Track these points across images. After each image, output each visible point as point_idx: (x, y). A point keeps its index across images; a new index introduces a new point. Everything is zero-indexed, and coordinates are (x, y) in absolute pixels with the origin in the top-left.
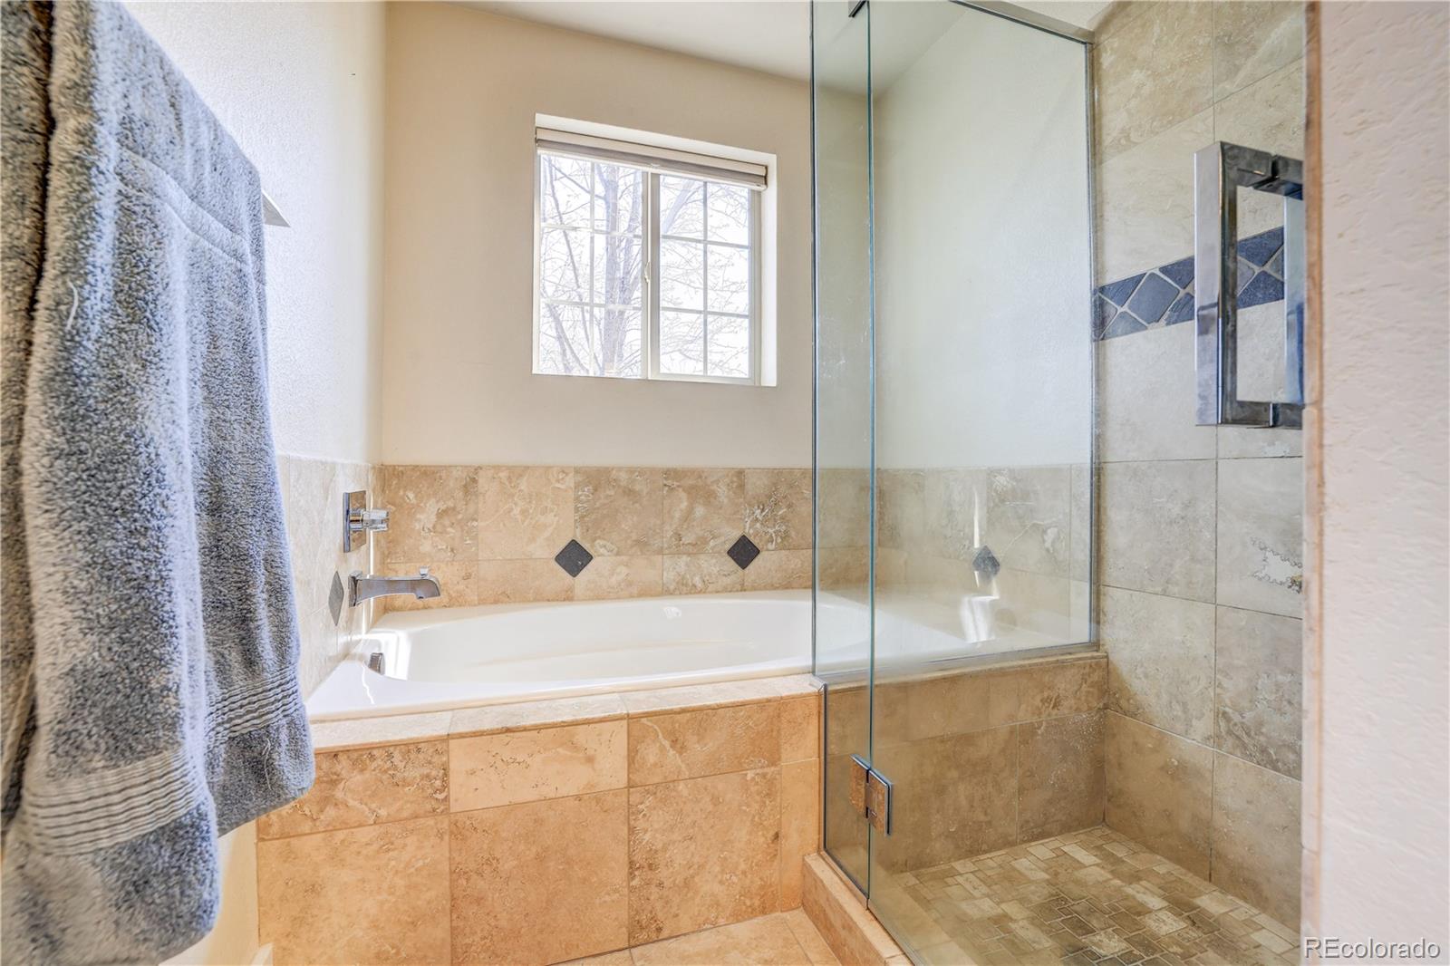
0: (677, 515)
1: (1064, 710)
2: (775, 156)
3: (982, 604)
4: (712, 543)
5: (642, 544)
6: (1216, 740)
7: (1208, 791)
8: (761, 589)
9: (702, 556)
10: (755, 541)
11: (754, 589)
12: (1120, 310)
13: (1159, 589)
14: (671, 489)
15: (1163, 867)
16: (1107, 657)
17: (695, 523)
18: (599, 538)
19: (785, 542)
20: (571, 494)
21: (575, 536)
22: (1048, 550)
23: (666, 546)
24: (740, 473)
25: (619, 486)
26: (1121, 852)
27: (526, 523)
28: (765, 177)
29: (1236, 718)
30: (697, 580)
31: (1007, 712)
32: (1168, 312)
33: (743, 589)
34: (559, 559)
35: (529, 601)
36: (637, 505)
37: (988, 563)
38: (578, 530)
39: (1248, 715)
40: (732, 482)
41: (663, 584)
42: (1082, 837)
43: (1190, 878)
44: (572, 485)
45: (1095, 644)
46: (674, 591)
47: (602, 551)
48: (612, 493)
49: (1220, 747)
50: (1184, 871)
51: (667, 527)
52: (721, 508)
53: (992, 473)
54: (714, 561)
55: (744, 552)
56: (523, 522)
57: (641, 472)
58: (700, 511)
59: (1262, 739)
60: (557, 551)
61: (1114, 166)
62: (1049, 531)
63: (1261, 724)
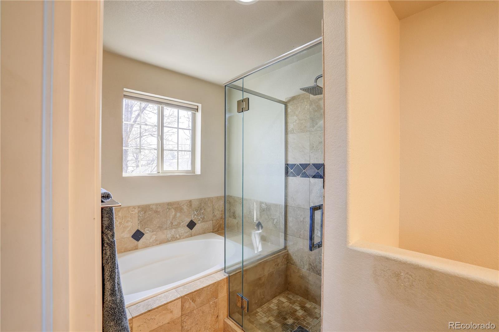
0: (171, 217)
1: (279, 266)
2: (201, 104)
3: (257, 233)
4: (182, 224)
5: (160, 228)
6: (309, 269)
7: (307, 281)
8: (196, 235)
9: (179, 228)
10: (195, 221)
11: (195, 235)
12: (291, 171)
13: (298, 236)
14: (169, 209)
15: (300, 299)
16: (288, 251)
17: (177, 219)
18: (146, 227)
19: (204, 220)
20: (137, 215)
21: (138, 228)
22: (274, 224)
23: (168, 227)
24: (190, 201)
25: (153, 210)
26: (291, 297)
27: (121, 226)
28: (197, 109)
29: (312, 265)
30: (178, 236)
31: (267, 271)
32: (301, 174)
33: (191, 236)
34: (133, 237)
35: (122, 252)
36: (159, 216)
37: (259, 225)
38: (139, 226)
39: (314, 264)
40: (188, 204)
41: (167, 239)
42: (283, 295)
43: (305, 300)
44: (137, 212)
45: (285, 248)
46: (171, 240)
47: (147, 232)
48: (151, 213)
49: (310, 271)
50: (303, 298)
51: (168, 221)
52: (185, 213)
53: (261, 203)
54: (183, 229)
55: (191, 225)
56: (120, 226)
57: (160, 205)
58: (178, 214)
59: (317, 269)
60: (132, 234)
61: (290, 136)
62: (275, 220)
63: (317, 266)
